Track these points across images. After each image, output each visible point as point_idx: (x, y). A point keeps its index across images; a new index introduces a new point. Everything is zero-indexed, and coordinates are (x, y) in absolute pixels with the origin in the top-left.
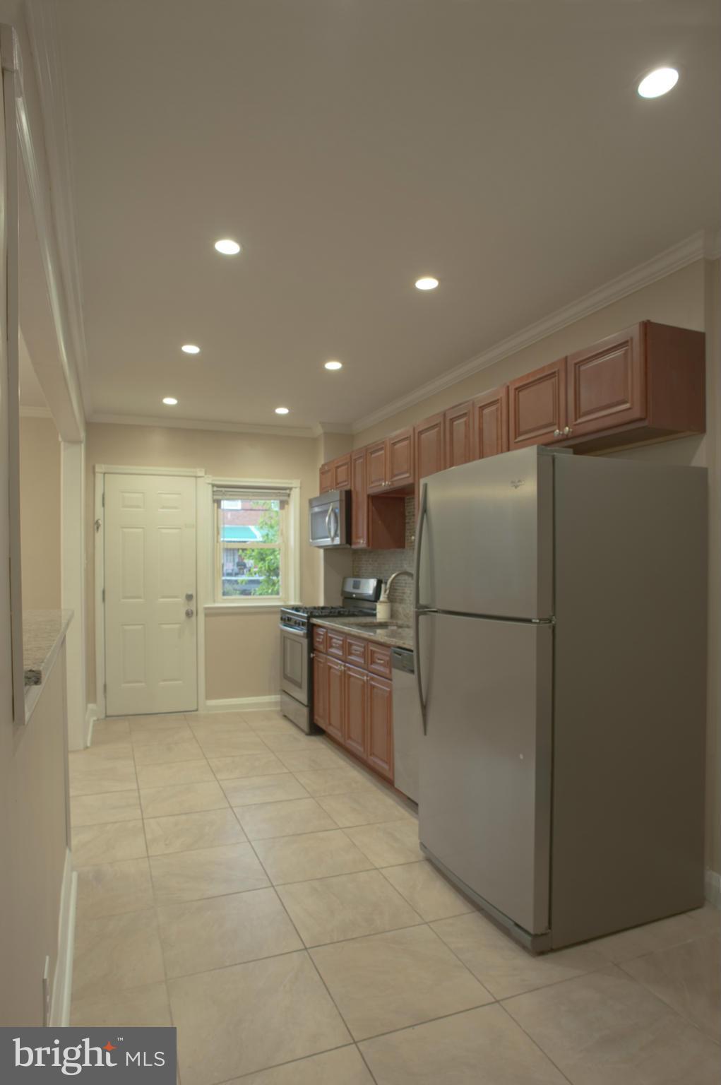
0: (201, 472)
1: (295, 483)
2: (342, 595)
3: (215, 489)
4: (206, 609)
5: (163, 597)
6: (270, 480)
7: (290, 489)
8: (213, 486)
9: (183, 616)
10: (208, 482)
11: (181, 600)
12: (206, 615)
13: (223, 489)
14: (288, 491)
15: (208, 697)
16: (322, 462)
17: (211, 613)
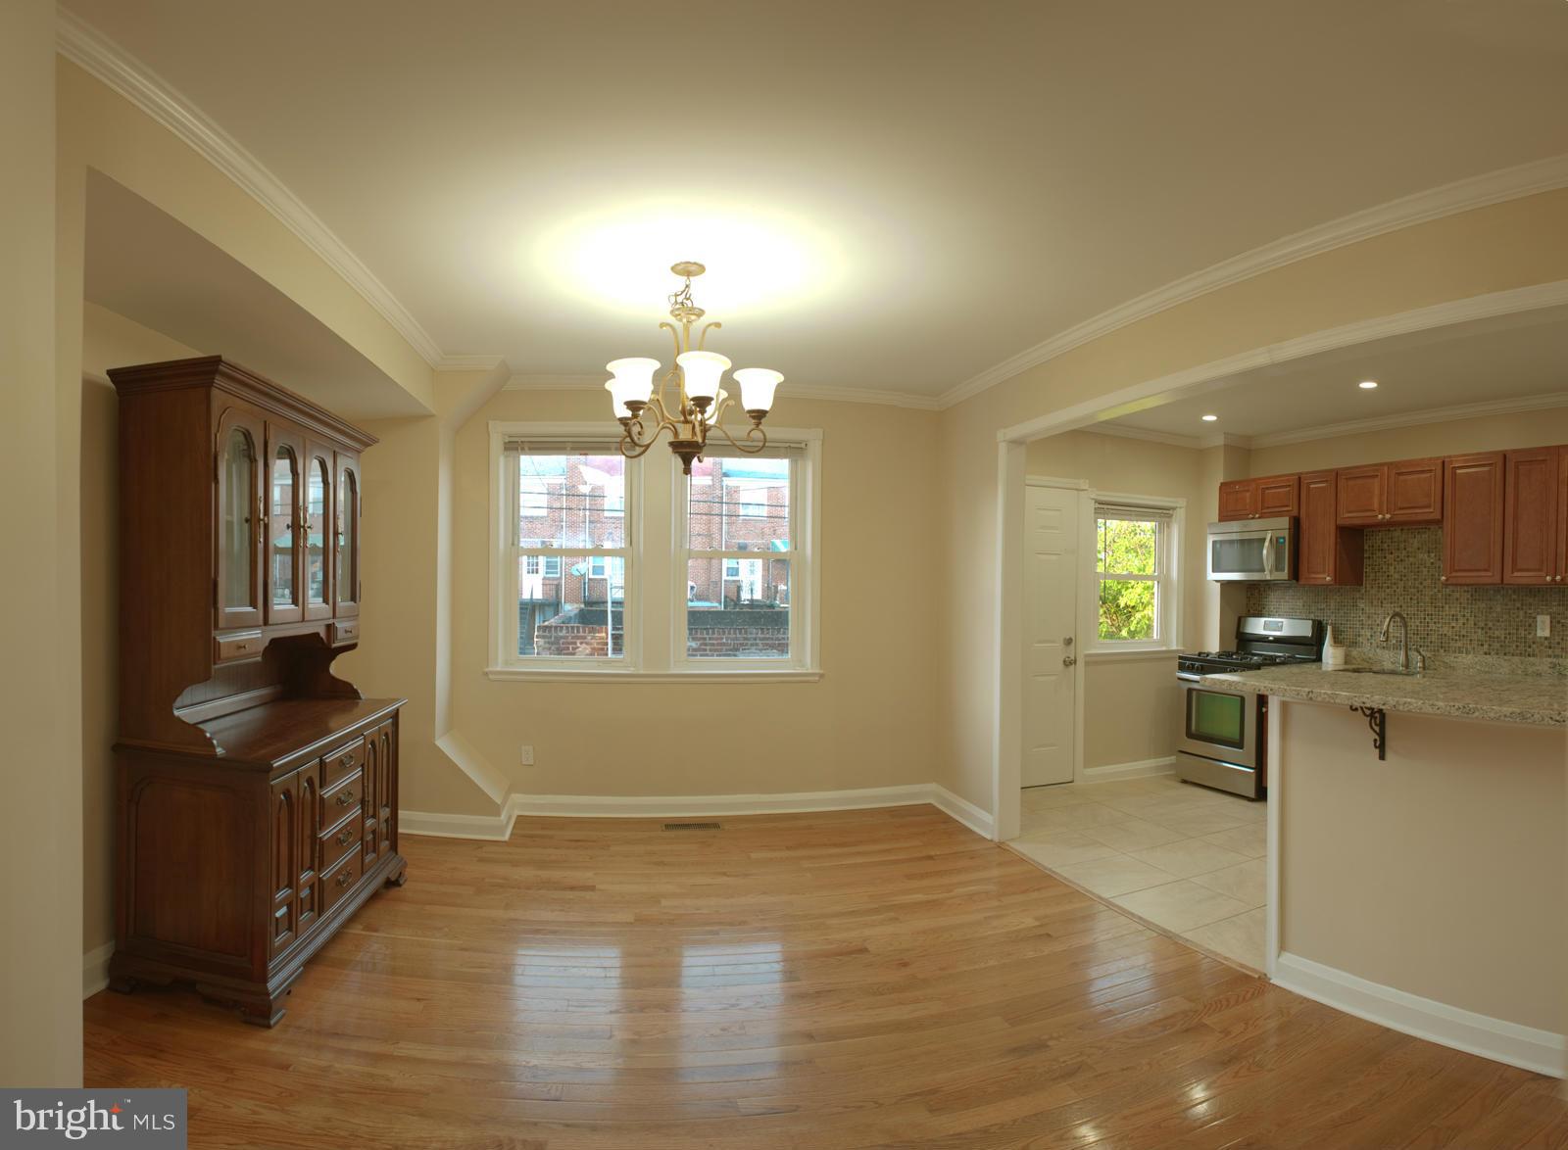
0: (1084, 484)
1: (1181, 502)
2: (1237, 638)
3: (1097, 506)
4: (1086, 656)
5: (1040, 642)
6: (1159, 498)
7: (1174, 509)
8: (1096, 501)
9: (1061, 665)
10: (1092, 497)
11: (1060, 645)
12: (1087, 664)
13: (1105, 507)
14: (1171, 512)
15: (1086, 765)
16: (1220, 478)
17: (1094, 661)
